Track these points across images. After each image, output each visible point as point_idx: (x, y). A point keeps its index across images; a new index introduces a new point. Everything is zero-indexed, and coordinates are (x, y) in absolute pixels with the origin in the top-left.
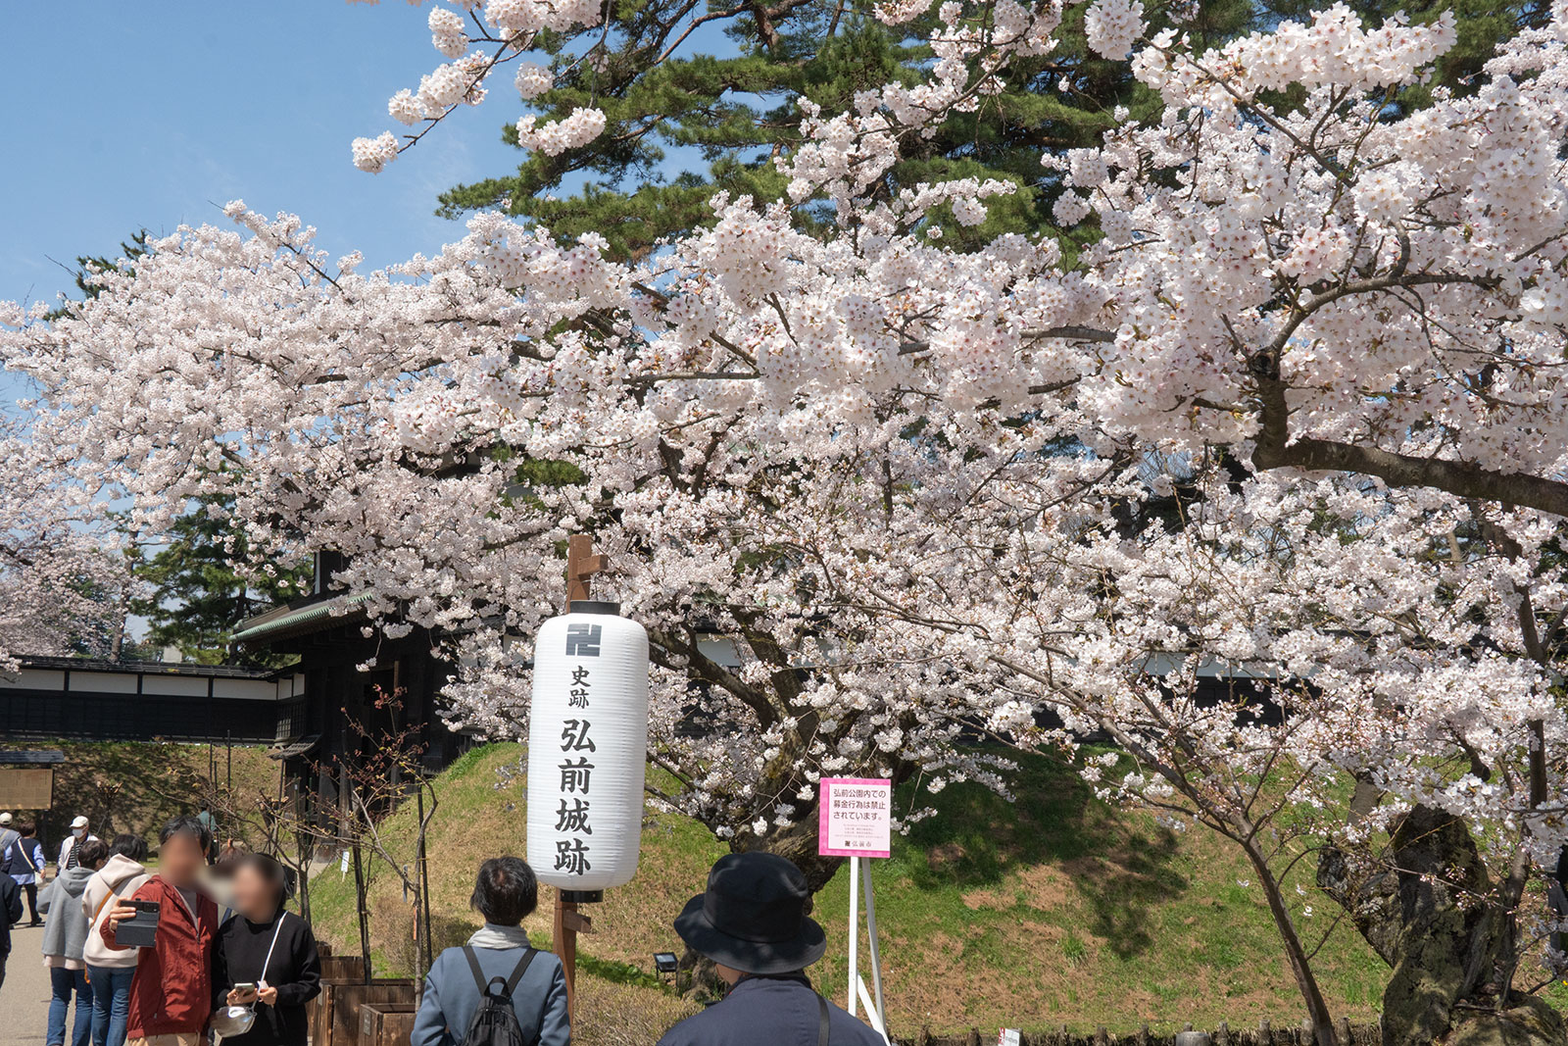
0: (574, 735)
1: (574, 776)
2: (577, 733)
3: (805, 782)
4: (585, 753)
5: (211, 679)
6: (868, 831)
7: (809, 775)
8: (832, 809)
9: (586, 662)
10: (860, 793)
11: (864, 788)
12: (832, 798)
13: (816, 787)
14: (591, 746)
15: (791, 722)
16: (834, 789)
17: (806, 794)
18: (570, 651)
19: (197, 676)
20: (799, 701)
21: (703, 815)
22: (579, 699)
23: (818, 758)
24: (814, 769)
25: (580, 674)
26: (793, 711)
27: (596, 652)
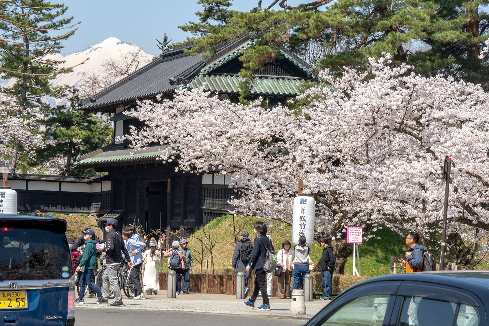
0: (302, 218)
1: (302, 226)
2: (303, 218)
3: (344, 228)
4: (304, 222)
5: (60, 182)
6: (357, 238)
7: (345, 226)
8: (350, 234)
9: (304, 205)
10: (356, 230)
11: (356, 229)
12: (350, 231)
13: (346, 229)
14: (305, 221)
15: (341, 214)
16: (350, 229)
17: (344, 231)
18: (301, 203)
19: (55, 181)
20: (343, 209)
21: (316, 238)
22: (303, 212)
23: (347, 223)
24: (346, 225)
25: (303, 208)
26: (341, 212)
27: (306, 204)
